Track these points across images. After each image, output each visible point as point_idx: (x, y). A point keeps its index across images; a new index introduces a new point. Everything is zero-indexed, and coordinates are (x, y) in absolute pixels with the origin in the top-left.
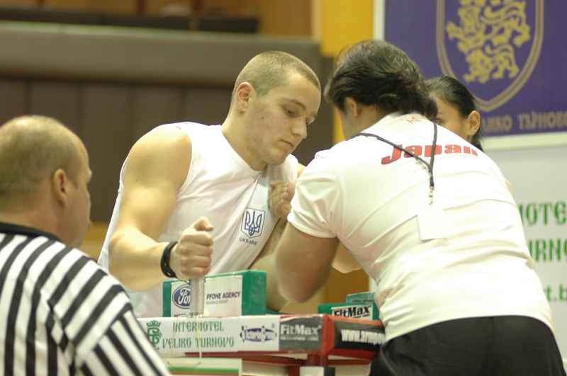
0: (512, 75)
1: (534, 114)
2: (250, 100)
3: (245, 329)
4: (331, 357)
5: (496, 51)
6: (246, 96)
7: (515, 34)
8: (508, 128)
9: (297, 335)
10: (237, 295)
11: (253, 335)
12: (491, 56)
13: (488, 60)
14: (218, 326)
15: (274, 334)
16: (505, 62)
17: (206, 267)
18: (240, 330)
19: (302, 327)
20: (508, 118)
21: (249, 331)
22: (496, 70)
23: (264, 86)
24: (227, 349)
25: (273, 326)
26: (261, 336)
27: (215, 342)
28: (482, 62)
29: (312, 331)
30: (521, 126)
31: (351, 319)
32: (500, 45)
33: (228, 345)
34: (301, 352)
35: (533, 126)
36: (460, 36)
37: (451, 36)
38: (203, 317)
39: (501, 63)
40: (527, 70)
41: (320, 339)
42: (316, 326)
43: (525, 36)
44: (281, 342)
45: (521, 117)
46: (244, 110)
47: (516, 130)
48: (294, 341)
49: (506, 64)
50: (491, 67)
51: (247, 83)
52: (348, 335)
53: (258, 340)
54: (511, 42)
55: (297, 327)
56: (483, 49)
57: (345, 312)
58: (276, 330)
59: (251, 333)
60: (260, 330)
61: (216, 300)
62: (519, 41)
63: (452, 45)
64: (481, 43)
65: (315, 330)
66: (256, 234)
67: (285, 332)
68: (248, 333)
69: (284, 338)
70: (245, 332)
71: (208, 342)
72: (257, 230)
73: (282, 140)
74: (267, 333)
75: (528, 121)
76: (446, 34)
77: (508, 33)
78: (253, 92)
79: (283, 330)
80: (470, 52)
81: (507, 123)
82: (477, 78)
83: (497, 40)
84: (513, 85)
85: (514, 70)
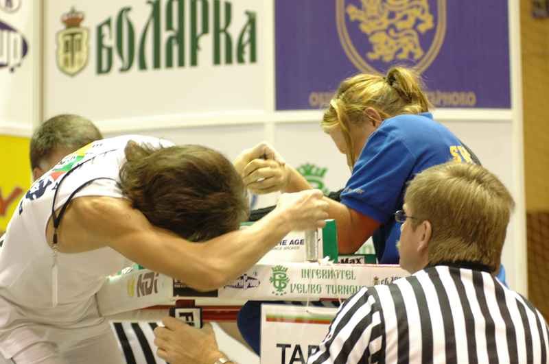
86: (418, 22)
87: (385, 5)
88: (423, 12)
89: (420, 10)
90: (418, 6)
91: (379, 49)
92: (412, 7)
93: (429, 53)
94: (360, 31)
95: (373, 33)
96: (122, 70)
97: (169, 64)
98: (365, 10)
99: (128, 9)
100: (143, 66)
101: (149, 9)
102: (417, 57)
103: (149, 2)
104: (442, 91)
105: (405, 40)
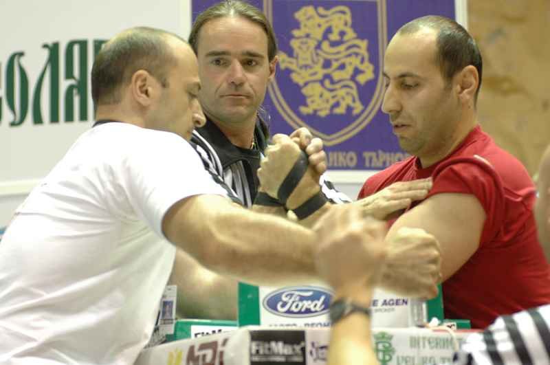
86: (357, 71)
87: (319, 52)
88: (362, 61)
89: (360, 58)
90: (357, 54)
91: (313, 102)
92: (350, 55)
93: (370, 108)
94: (291, 80)
95: (306, 84)
96: (13, 124)
97: (69, 118)
98: (297, 58)
99: (21, 54)
100: (38, 120)
101: (45, 54)
102: (356, 112)
103: (45, 46)
104: (385, 151)
105: (342, 92)
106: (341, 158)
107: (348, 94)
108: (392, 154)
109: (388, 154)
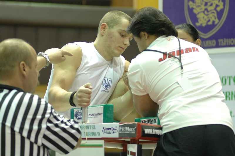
0: (216, 23)
1: (225, 39)
2: (106, 30)
3: (104, 128)
4: (140, 140)
5: (209, 13)
6: (104, 28)
7: (217, 6)
8: (214, 45)
9: (126, 131)
10: (101, 114)
11: (108, 131)
12: (207, 15)
13: (206, 17)
14: (93, 127)
15: (117, 130)
16: (213, 17)
17: (88, 103)
18: (102, 129)
19: (128, 128)
20: (214, 41)
21: (106, 129)
22: (209, 21)
23: (112, 24)
24: (97, 137)
25: (116, 127)
26: (111, 131)
27: (92, 134)
28: (203, 18)
29: (132, 129)
30: (220, 44)
31: (148, 124)
32: (211, 10)
33: (97, 135)
34: (128, 138)
35: (225, 44)
36: (194, 7)
37: (191, 7)
38: (87, 123)
39: (211, 18)
40: (222, 21)
41: (136, 133)
42: (134, 127)
43: (221, 7)
44: (119, 134)
45: (220, 41)
46: (103, 34)
47: (217, 46)
48: (125, 134)
49: (213, 19)
50: (207, 20)
51: (105, 23)
52: (147, 131)
53: (110, 133)
54: (215, 9)
55: (126, 127)
56: (204, 12)
57: (146, 121)
58: (118, 129)
59: (107, 130)
60: (111, 129)
61: (93, 116)
62: (219, 9)
63: (191, 10)
64: (203, 10)
65: (134, 129)
66: (108, 88)
67: (121, 130)
68: (106, 130)
69: (120, 132)
70: (105, 129)
71: (89, 134)
72: (108, 86)
73: (119, 47)
74: (114, 130)
75: (222, 42)
76: (189, 6)
77: (214, 5)
78: (107, 27)
79: (120, 129)
80: (198, 13)
81: (214, 43)
82: (201, 24)
83: (209, 8)
84: (216, 27)
85: (217, 21)
106: (210, 43)
107: (213, 16)
108: (229, 39)
109: (227, 40)
